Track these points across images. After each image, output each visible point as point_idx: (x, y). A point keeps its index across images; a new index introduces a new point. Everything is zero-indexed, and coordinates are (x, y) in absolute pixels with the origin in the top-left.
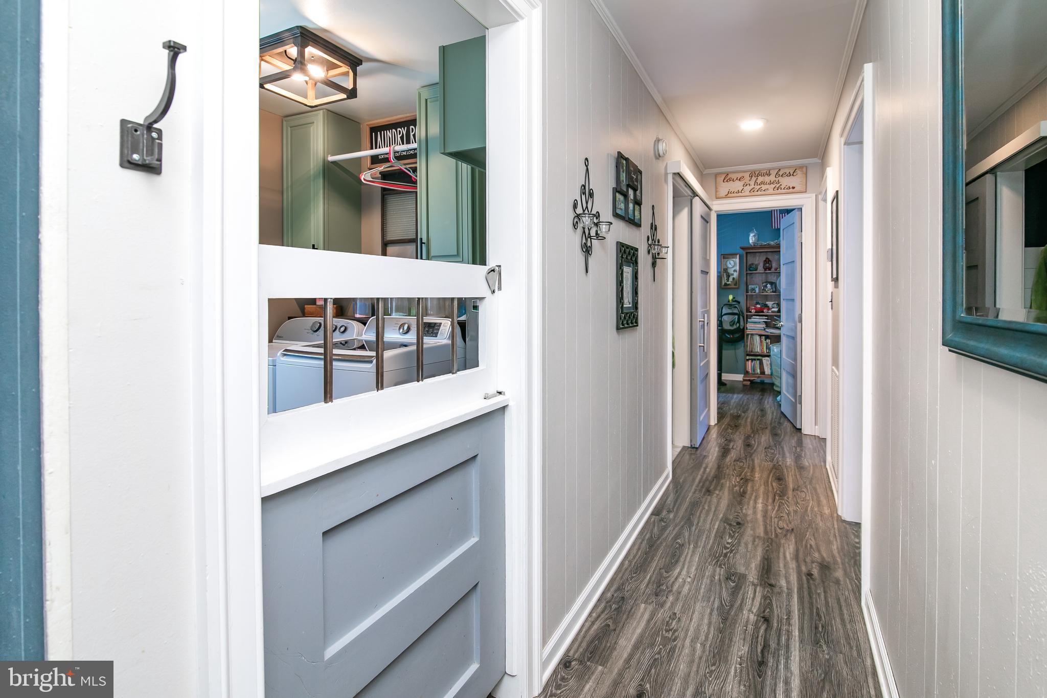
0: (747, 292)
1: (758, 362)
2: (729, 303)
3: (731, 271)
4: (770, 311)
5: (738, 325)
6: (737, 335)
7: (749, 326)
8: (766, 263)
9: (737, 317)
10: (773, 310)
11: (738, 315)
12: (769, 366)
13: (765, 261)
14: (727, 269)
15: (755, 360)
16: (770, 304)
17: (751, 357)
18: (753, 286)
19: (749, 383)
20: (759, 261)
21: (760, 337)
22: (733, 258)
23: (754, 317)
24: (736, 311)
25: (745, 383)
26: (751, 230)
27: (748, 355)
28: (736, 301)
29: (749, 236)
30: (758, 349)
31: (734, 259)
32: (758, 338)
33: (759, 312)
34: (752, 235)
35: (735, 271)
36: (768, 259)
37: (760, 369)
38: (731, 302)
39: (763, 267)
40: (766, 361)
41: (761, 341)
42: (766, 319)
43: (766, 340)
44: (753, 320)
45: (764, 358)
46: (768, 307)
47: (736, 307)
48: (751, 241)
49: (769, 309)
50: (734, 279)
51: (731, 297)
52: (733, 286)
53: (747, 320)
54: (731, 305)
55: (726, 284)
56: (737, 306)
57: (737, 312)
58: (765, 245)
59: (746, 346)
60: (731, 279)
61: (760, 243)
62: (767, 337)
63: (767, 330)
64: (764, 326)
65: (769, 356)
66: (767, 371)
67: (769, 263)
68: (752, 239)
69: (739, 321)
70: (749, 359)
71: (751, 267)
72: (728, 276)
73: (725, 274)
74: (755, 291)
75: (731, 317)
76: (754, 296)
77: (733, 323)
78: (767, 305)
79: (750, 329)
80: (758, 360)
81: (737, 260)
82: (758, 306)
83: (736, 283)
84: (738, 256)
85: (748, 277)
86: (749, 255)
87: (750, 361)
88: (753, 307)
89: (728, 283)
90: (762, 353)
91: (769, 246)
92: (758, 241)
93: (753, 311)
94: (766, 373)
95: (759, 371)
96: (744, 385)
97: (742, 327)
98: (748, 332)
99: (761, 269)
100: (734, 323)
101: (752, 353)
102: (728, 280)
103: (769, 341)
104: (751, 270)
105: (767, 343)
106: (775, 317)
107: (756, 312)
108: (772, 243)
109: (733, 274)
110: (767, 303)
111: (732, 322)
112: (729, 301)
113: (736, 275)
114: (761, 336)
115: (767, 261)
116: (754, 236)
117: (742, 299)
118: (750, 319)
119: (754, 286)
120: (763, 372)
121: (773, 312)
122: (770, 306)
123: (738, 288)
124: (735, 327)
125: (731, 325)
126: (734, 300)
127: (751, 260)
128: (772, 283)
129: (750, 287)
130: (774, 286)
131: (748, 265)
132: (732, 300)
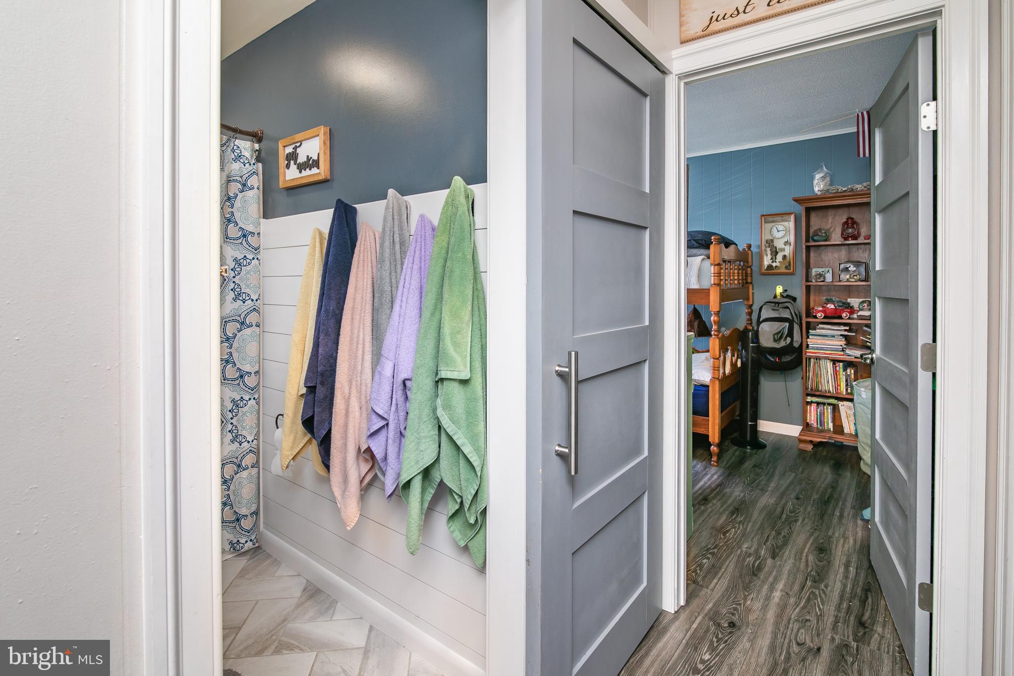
0: (807, 280)
1: (830, 409)
2: (774, 300)
3: (779, 244)
4: (855, 316)
5: (789, 340)
6: (787, 359)
7: (812, 341)
8: (848, 227)
9: (787, 324)
10: (861, 313)
11: (791, 322)
12: (852, 418)
13: (846, 223)
14: (772, 241)
15: (824, 404)
16: (855, 302)
17: (815, 399)
18: (820, 270)
19: (810, 447)
20: (833, 225)
21: (834, 364)
22: (783, 221)
23: (821, 326)
24: (786, 314)
25: (803, 446)
26: (817, 168)
27: (808, 395)
28: (788, 296)
29: (813, 178)
30: (828, 385)
31: (786, 224)
32: (830, 365)
33: (832, 318)
34: (818, 176)
35: (786, 243)
36: (852, 219)
37: (834, 421)
38: (779, 297)
39: (842, 234)
40: (844, 407)
41: (836, 373)
42: (845, 330)
43: (845, 370)
44: (818, 331)
45: (841, 403)
46: (852, 308)
47: (787, 307)
48: (816, 189)
49: (852, 311)
50: (784, 257)
51: (779, 290)
52: (783, 270)
53: (808, 332)
54: (779, 303)
55: (770, 267)
56: (788, 305)
57: (790, 317)
58: (845, 191)
59: (805, 379)
60: (779, 257)
61: (833, 189)
62: (848, 364)
63: (848, 351)
64: (843, 342)
65: (851, 400)
66: (849, 428)
67: (853, 227)
68: (819, 185)
69: (790, 334)
70: (812, 402)
71: (817, 235)
72: (775, 253)
73: (768, 249)
74: (825, 278)
75: (776, 326)
76: (824, 288)
77: (778, 337)
78: (849, 304)
79: (813, 348)
80: (829, 404)
81: (791, 225)
82: (831, 306)
83: (789, 264)
84: (792, 217)
85: (812, 254)
86: (813, 216)
87: (814, 406)
88: (821, 309)
89: (774, 265)
90: (837, 393)
91: (854, 194)
92: (831, 185)
93: (819, 315)
94: (846, 430)
95: (831, 426)
96: (802, 452)
97: (796, 345)
98: (809, 353)
99: (836, 238)
100: (781, 338)
101: (818, 393)
102: (773, 259)
103: (853, 371)
104: (815, 241)
105: (847, 376)
106: (865, 328)
107: (825, 317)
108: (859, 187)
109: (783, 250)
110: (849, 300)
111: (777, 333)
112: (775, 297)
113: (788, 251)
114: (835, 361)
115: (850, 223)
116: (823, 178)
117: (799, 293)
118: (815, 329)
119: (823, 269)
120: (839, 429)
121: (861, 318)
122: (856, 306)
123: (792, 274)
124: (782, 344)
125: (775, 340)
126: (785, 295)
127: (816, 222)
128: (857, 264)
129: (814, 271)
130: (862, 269)
131: (812, 231)
132: (782, 296)
